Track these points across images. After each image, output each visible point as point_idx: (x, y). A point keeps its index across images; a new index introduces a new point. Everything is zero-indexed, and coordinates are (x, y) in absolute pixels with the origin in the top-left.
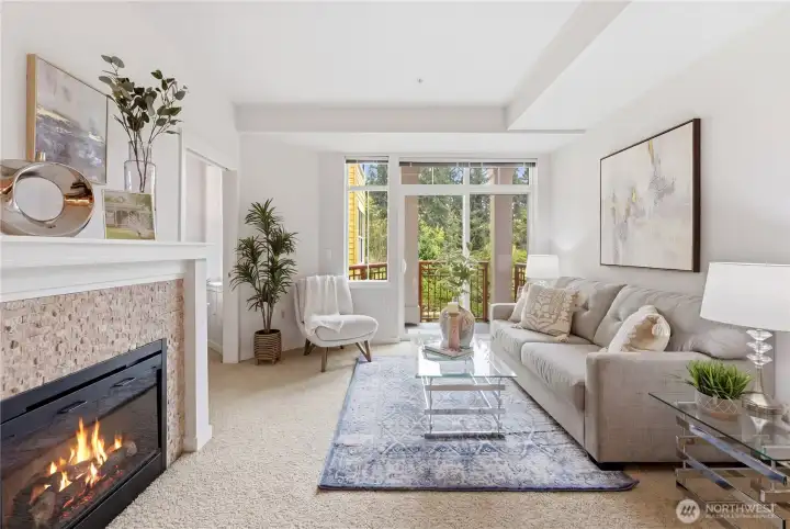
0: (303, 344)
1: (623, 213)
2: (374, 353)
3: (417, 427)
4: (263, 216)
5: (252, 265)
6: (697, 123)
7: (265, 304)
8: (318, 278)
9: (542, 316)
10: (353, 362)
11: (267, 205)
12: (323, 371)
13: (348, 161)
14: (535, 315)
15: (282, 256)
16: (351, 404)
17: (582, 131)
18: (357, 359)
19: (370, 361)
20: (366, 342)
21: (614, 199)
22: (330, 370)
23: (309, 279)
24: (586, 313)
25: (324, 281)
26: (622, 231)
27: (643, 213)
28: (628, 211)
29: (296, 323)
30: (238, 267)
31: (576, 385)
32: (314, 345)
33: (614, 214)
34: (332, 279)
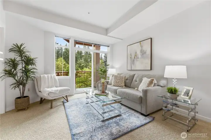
0: (39, 100)
1: (133, 58)
2: (69, 99)
3: (97, 119)
4: (19, 50)
5: (13, 70)
6: (151, 39)
7: (21, 86)
8: (46, 75)
9: (118, 83)
10: (62, 103)
11: (21, 45)
12: (51, 108)
13: (56, 36)
14: (117, 82)
15: (30, 67)
16: (70, 118)
17: (122, 39)
18: (63, 102)
19: (68, 101)
20: (66, 96)
21: (131, 55)
22: (55, 107)
23: (42, 76)
24: (127, 81)
25: (48, 77)
26: (133, 62)
27: (139, 58)
28: (135, 58)
29: (36, 93)
30: (5, 71)
31: (139, 97)
32: (45, 99)
33: (131, 58)
34: (51, 76)
